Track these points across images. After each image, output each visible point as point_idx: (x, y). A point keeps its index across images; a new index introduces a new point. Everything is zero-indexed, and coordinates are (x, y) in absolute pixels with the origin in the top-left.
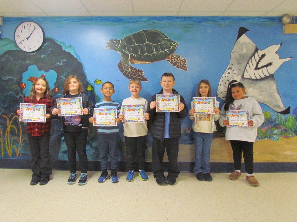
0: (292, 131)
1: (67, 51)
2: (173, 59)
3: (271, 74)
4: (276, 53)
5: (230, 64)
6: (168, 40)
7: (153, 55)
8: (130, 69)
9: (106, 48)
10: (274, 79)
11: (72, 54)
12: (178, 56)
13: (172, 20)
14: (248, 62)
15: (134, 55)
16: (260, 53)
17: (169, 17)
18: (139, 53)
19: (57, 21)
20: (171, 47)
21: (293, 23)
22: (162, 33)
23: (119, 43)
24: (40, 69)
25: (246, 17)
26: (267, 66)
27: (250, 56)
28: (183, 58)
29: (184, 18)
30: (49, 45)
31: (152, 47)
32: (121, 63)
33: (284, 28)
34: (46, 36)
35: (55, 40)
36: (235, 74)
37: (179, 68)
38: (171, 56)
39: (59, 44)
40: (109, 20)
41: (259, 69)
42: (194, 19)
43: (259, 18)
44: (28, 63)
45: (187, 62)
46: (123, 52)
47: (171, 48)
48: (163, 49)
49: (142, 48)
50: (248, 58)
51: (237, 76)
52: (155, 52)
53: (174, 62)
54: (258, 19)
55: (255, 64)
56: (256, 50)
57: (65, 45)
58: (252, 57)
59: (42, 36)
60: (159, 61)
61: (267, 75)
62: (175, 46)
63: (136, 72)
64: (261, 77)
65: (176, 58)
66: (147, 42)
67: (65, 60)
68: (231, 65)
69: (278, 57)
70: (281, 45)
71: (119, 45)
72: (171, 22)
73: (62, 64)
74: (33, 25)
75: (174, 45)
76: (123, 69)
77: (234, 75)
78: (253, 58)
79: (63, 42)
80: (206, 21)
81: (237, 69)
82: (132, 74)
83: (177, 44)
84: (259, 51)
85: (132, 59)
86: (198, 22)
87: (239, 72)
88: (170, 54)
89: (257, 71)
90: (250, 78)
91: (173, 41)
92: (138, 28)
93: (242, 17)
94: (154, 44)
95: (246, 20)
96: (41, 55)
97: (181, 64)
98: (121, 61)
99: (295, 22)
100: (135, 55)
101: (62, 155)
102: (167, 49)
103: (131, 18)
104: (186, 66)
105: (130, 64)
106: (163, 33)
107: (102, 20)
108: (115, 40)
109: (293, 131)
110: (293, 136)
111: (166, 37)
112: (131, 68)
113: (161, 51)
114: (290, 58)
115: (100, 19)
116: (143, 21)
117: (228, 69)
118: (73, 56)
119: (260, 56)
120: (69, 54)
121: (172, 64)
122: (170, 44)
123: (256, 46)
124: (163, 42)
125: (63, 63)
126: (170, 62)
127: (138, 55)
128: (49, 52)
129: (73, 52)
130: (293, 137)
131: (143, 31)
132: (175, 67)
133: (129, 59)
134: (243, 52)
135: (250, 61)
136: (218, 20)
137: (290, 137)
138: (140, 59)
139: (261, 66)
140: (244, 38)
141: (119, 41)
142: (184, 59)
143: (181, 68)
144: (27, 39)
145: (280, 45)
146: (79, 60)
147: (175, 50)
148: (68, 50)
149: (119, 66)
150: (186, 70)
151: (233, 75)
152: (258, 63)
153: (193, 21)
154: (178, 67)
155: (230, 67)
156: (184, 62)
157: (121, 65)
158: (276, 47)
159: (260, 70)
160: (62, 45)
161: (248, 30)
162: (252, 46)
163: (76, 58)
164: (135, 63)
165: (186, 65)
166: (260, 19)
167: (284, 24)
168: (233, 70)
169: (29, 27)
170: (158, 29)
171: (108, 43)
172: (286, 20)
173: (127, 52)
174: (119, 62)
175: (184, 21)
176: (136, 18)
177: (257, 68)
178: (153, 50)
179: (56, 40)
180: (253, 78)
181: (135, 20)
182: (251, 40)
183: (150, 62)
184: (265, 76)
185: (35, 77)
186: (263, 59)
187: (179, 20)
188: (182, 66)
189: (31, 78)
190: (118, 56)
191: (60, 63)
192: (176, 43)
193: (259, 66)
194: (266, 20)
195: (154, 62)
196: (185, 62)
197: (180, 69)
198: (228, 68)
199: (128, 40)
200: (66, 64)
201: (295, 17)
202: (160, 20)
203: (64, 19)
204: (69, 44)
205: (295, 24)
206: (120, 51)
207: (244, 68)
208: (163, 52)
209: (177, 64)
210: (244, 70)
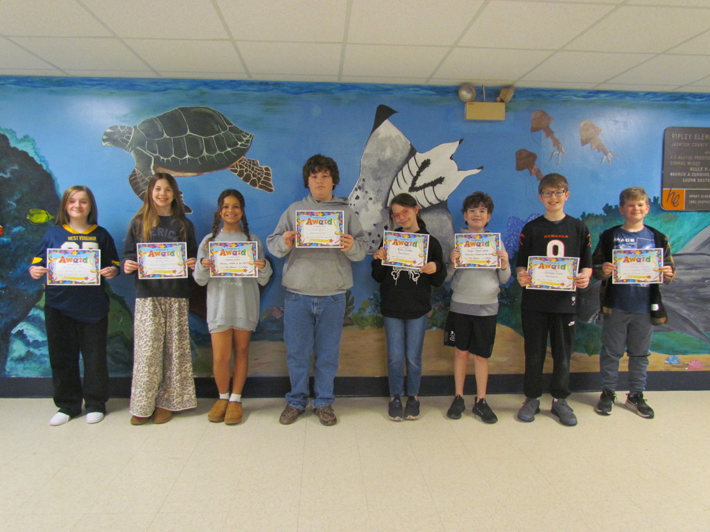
1: (20, 149)
2: (243, 168)
3: (442, 199)
4: (451, 158)
5: (360, 180)
6: (233, 130)
7: (202, 159)
9: (104, 144)
10: (447, 209)
11: (32, 154)
12: (253, 161)
13: (240, 88)
14: (397, 175)
15: (162, 158)
16: (420, 157)
18: (173, 156)
20: (240, 143)
21: (483, 101)
22: (219, 114)
23: (130, 134)
25: (388, 85)
26: (433, 184)
27: (400, 164)
28: (264, 167)
29: (264, 85)
31: (200, 143)
32: (135, 175)
33: (465, 109)
36: (371, 199)
37: (256, 186)
38: (239, 162)
39: (2, 133)
40: (109, 85)
41: (417, 189)
42: (285, 88)
43: (418, 89)
45: (271, 173)
46: (137, 153)
47: (239, 146)
48: (222, 148)
50: (396, 169)
51: (374, 203)
52: (205, 153)
53: (245, 173)
54: (415, 90)
55: (410, 180)
56: (412, 153)
57: (16, 136)
58: (403, 165)
61: (435, 202)
62: (247, 141)
64: (422, 206)
65: (250, 166)
66: (189, 133)
67: (16, 167)
68: (362, 182)
69: (456, 167)
70: (460, 143)
71: (130, 137)
72: (237, 92)
73: (8, 176)
75: (245, 139)
76: (139, 187)
77: (367, 202)
78: (405, 169)
79: (11, 130)
80: (310, 92)
81: (373, 189)
83: (250, 137)
84: (418, 155)
85: (158, 167)
86: (294, 93)
87: (377, 195)
88: (235, 159)
89: (415, 193)
91: (242, 132)
92: (172, 103)
94: (203, 138)
95: (391, 92)
97: (259, 179)
98: (134, 171)
99: (486, 97)
100: (165, 159)
101: (13, 365)
102: (230, 147)
103: (155, 82)
104: (271, 182)
106: (223, 116)
107: (94, 85)
108: (122, 127)
111: (229, 123)
113: (218, 152)
114: (479, 169)
116: (180, 89)
117: (356, 190)
118: (32, 159)
119: (420, 165)
120: (25, 154)
121: (242, 178)
122: (236, 137)
123: (411, 145)
124: (222, 132)
125: (11, 173)
126: (236, 174)
127: (170, 159)
129: (33, 151)
131: (180, 109)
132: (249, 183)
133: (152, 167)
134: (386, 155)
135: (400, 175)
136: (333, 91)
138: (175, 166)
139: (421, 184)
140: (387, 128)
141: (130, 129)
142: (267, 169)
143: (260, 187)
145: (458, 142)
146: (45, 168)
147: (248, 149)
148: (21, 147)
149: (131, 181)
150: (271, 191)
151: (365, 201)
152: (415, 179)
153: (283, 91)
154: (254, 184)
155: (360, 184)
156: (266, 174)
157: (136, 178)
158: (452, 147)
159: (421, 192)
160: (8, 136)
161: (395, 112)
162: (403, 143)
163: (39, 163)
165: (269, 180)
166: (418, 91)
167: (465, 103)
168: (367, 192)
171: (106, 134)
172: (465, 94)
173: (148, 153)
174: (130, 173)
175: (265, 90)
176: (166, 83)
177: (413, 189)
178: (201, 149)
181: (163, 87)
182: (401, 131)
183: (196, 174)
184: (430, 203)
186: (426, 169)
187: (255, 89)
188: (263, 182)
190: (129, 161)
191: (6, 174)
192: (248, 134)
193: (419, 183)
194: (430, 92)
195: (204, 173)
196: (269, 175)
197: (257, 188)
198: (356, 186)
199: (150, 128)
200: (18, 176)
201: (487, 89)
202: (215, 88)
203: (12, 81)
204: (25, 135)
205: (486, 101)
206: (132, 150)
207: (388, 188)
208: (223, 153)
209: (253, 178)
210: (387, 191)
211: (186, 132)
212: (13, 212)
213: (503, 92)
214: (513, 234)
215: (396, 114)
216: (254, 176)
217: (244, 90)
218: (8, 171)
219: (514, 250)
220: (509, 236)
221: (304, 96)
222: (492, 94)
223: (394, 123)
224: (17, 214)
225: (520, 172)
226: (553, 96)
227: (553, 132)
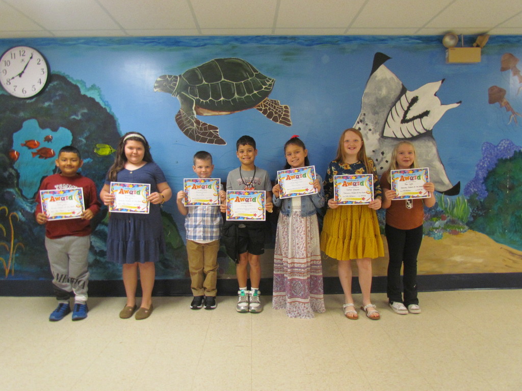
0: (463, 222)
1: (89, 96)
2: (267, 107)
3: (428, 129)
4: (435, 95)
5: (361, 114)
6: (259, 76)
7: (234, 100)
8: (195, 124)
9: (155, 90)
10: (432, 137)
11: (98, 99)
12: (275, 101)
13: (264, 42)
14: (391, 110)
15: (201, 100)
16: (410, 95)
17: (259, 38)
18: (211, 98)
19: (70, 45)
20: (264, 87)
21: (462, 47)
22: (248, 64)
23: (177, 81)
24: (43, 126)
25: (384, 36)
26: (421, 116)
27: (394, 100)
28: (283, 106)
29: (283, 39)
30: (57, 87)
31: (232, 87)
32: (180, 114)
33: (447, 54)
34: (52, 71)
35: (67, 77)
36: (370, 130)
37: (278, 121)
38: (264, 102)
39: (74, 83)
40: (159, 43)
41: (408, 121)
42: (300, 41)
43: (408, 39)
44: (22, 117)
45: (289, 111)
46: (183, 97)
47: (263, 89)
48: (250, 91)
49: (214, 88)
50: (390, 105)
51: (373, 133)
52: (236, 96)
53: (268, 111)
54: (405, 40)
55: (401, 114)
56: (404, 91)
57: (85, 86)
58: (396, 102)
59: (46, 70)
60: (244, 111)
61: (422, 131)
62: (270, 85)
63: (205, 129)
64: (411, 135)
65: (272, 106)
66: (223, 79)
67: (85, 111)
68: (363, 116)
69: (439, 102)
70: (442, 82)
71: (176, 84)
72: (262, 45)
74: (29, 51)
75: (268, 83)
76: (183, 125)
77: (367, 132)
78: (398, 104)
79: (81, 80)
80: (320, 44)
81: (372, 122)
82: (199, 133)
83: (272, 82)
84: (408, 93)
85: (198, 108)
86: (307, 45)
87: (376, 127)
88: (260, 100)
89: (406, 124)
90: (394, 136)
91: (266, 78)
92: (208, 56)
93: (379, 36)
94: (234, 83)
95: (386, 42)
96: (44, 103)
97: (280, 116)
98: (179, 112)
99: (464, 44)
100: (204, 101)
102: (256, 90)
103: (196, 39)
104: (289, 118)
105: (195, 115)
106: (250, 65)
107: (148, 43)
108: (170, 76)
109: (465, 222)
110: (466, 231)
111: (255, 71)
112: (198, 122)
113: (247, 94)
114: (457, 103)
115: (141, 41)
116: (216, 44)
117: (358, 123)
118: (98, 104)
119: (410, 101)
120: (92, 100)
121: (266, 115)
122: (261, 82)
123: (402, 84)
124: (250, 78)
125: (82, 115)
126: (261, 112)
127: (208, 101)
128: (58, 98)
129: (99, 97)
130: (465, 233)
131: (217, 60)
132: (271, 119)
133: (193, 108)
134: (382, 94)
135: (393, 109)
136: (339, 42)
137: (461, 232)
138: (212, 107)
139: (411, 117)
140: (383, 72)
141: (177, 78)
142: (286, 107)
143: (281, 122)
144: (20, 75)
145: (440, 82)
146: (108, 111)
147: (270, 92)
148: (89, 94)
149: (177, 120)
150: (289, 125)
151: (365, 132)
152: (406, 113)
153: (298, 43)
154: (275, 120)
155: (361, 118)
156: (285, 111)
157: (181, 118)
158: (436, 86)
159: (410, 123)
160: (79, 85)
161: (388, 58)
162: (396, 83)
163: (104, 107)
164: (205, 114)
165: (288, 116)
166: (408, 40)
167: (447, 48)
168: (367, 124)
169: (23, 55)
170: (241, 58)
171: (157, 82)
172: (448, 41)
173: (190, 96)
174: (176, 113)
175: (283, 43)
176: (203, 40)
177: (404, 121)
178: (233, 92)
179: (69, 77)
180: (399, 136)
181: (202, 43)
183: (229, 113)
184: (418, 132)
185: (34, 141)
186: (414, 105)
187: (276, 42)
188: (283, 118)
189: (27, 142)
190: (175, 103)
191: (78, 116)
192: (271, 80)
193: (409, 116)
194: (417, 41)
195: (236, 112)
196: (288, 112)
197: (278, 123)
198: (358, 120)
199: (192, 76)
200: (88, 118)
201: (465, 37)
202: (245, 43)
203: (82, 41)
204: (92, 84)
205: (464, 47)
206: (178, 94)
207: (384, 121)
208: (251, 95)
209: (274, 115)
210: (383, 124)
211: (221, 79)
212: (83, 147)
213: (479, 38)
214: (487, 157)
215: (391, 59)
216: (276, 113)
217: (266, 44)
218: (79, 114)
219: (487, 170)
220: (484, 158)
221: (316, 47)
222: (470, 41)
223: (389, 68)
224: (86, 148)
225: (491, 105)
226: (519, 41)
227: (519, 71)
